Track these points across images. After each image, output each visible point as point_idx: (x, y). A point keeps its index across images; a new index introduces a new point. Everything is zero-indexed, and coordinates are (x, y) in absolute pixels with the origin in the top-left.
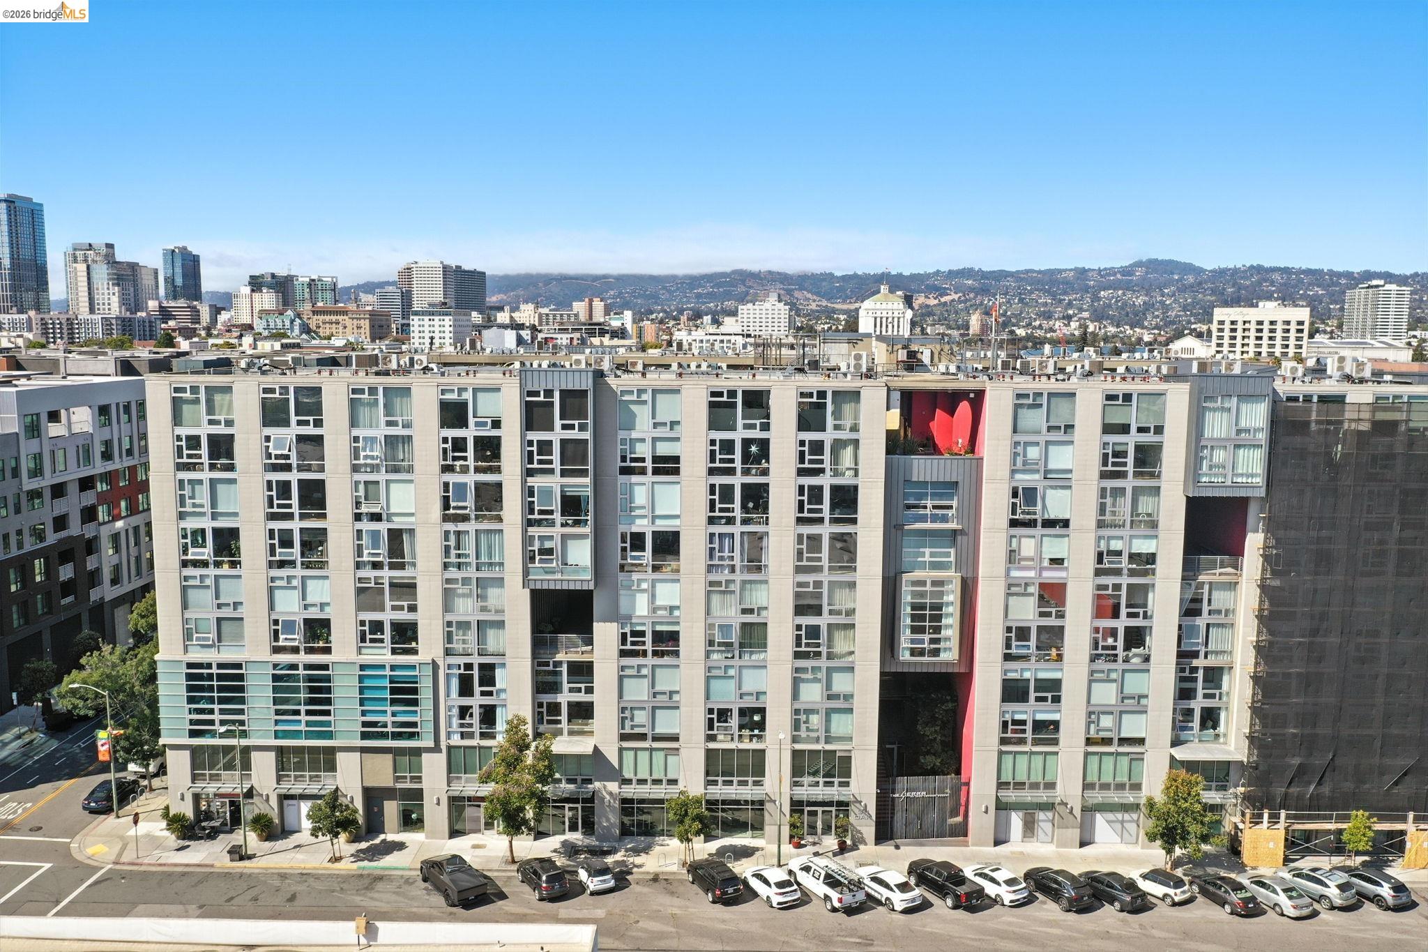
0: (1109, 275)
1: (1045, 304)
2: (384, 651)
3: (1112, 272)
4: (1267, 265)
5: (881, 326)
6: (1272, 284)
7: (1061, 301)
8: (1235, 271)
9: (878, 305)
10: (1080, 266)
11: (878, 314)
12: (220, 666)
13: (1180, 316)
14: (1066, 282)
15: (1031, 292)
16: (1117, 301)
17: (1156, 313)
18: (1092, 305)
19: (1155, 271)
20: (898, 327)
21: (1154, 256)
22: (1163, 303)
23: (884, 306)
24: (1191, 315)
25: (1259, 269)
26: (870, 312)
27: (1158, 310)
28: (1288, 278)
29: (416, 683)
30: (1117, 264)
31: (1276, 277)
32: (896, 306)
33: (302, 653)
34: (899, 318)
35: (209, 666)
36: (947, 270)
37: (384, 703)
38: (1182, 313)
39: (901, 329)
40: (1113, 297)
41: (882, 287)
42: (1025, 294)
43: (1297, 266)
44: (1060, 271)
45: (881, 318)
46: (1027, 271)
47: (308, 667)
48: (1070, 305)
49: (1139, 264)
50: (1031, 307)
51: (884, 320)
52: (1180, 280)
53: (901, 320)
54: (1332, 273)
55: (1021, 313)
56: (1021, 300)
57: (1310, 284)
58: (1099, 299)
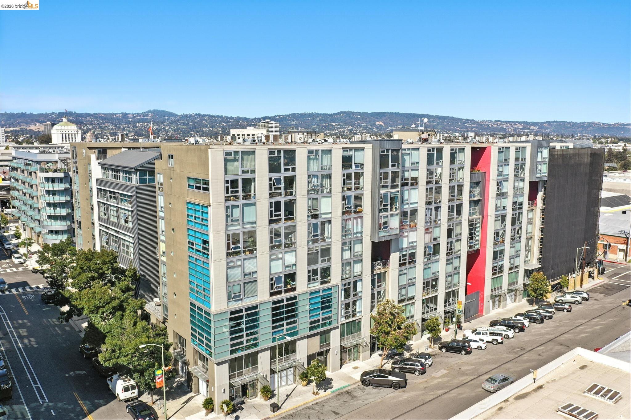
0: (137, 116)
1: (112, 129)
2: (317, 284)
3: (138, 115)
4: (202, 113)
5: (66, 138)
6: (206, 121)
7: (119, 128)
8: (190, 116)
9: (63, 128)
10: (124, 112)
11: (64, 132)
12: (247, 309)
13: (173, 134)
14: (118, 119)
15: (104, 123)
16: (144, 128)
17: (163, 133)
18: (134, 130)
19: (157, 115)
20: (75, 138)
21: (155, 109)
22: (164, 128)
23: (66, 128)
24: (178, 134)
25: (199, 115)
26: (59, 131)
27: (163, 132)
28: (211, 119)
29: (330, 296)
30: (141, 112)
31: (207, 118)
32: (73, 128)
33: (283, 293)
34: (75, 134)
35: (241, 311)
36: (58, 112)
37: (319, 310)
38: (174, 133)
39: (77, 139)
40: (143, 126)
41: (64, 119)
42: (101, 124)
43: (214, 115)
44: (115, 114)
45: (66, 134)
46: (99, 114)
47: (288, 300)
48: (124, 129)
49: (150, 112)
50: (106, 130)
51: (67, 135)
52: (168, 119)
53: (76, 135)
54: (227, 118)
55: (102, 133)
56: (100, 127)
57: (220, 122)
58: (137, 127)
